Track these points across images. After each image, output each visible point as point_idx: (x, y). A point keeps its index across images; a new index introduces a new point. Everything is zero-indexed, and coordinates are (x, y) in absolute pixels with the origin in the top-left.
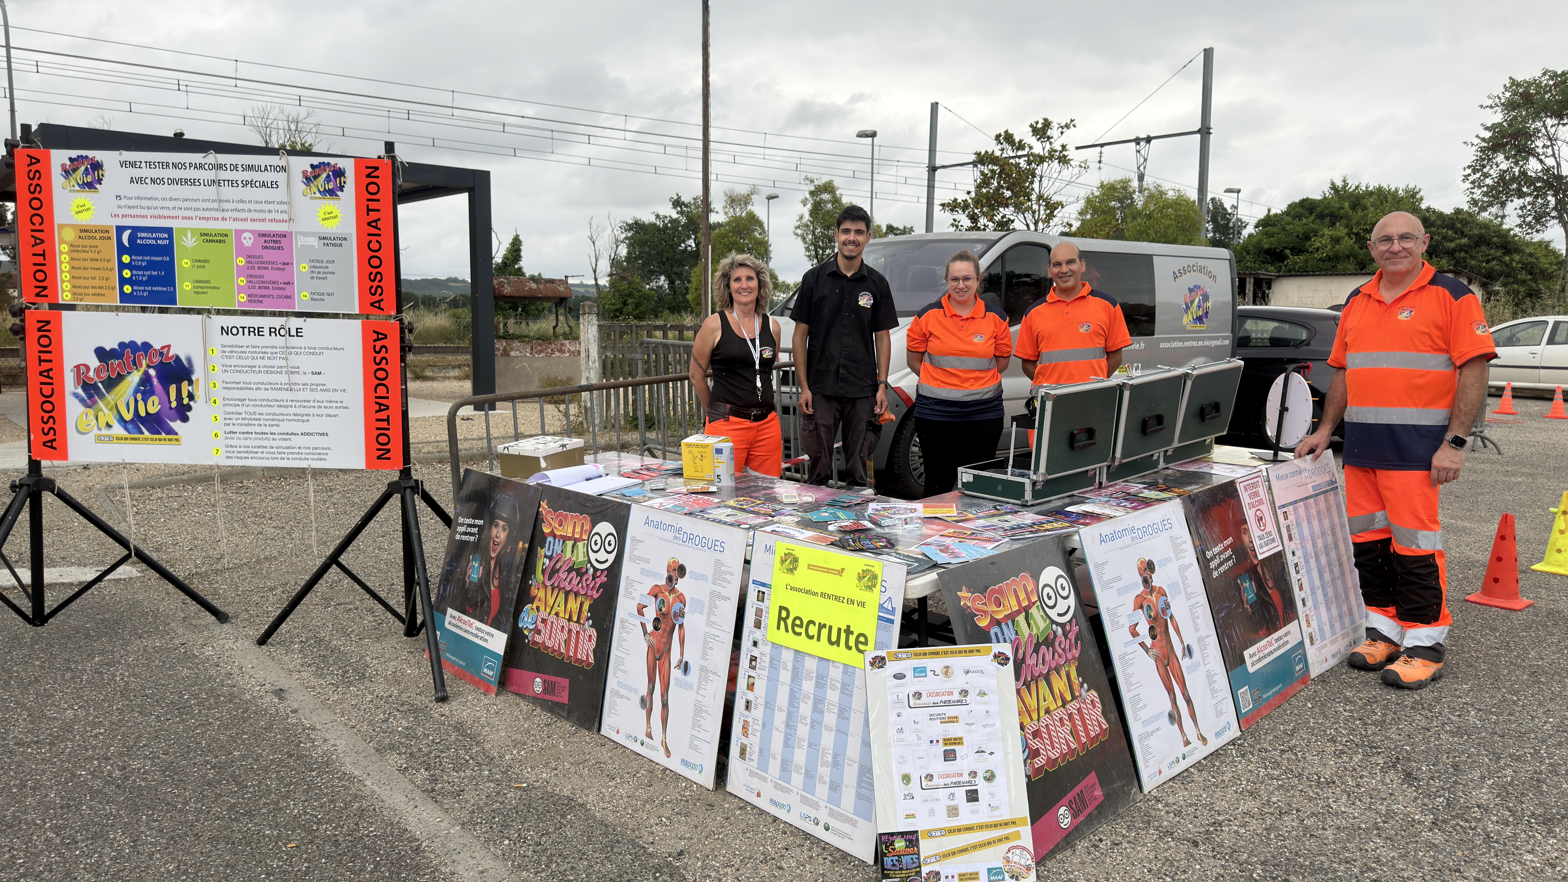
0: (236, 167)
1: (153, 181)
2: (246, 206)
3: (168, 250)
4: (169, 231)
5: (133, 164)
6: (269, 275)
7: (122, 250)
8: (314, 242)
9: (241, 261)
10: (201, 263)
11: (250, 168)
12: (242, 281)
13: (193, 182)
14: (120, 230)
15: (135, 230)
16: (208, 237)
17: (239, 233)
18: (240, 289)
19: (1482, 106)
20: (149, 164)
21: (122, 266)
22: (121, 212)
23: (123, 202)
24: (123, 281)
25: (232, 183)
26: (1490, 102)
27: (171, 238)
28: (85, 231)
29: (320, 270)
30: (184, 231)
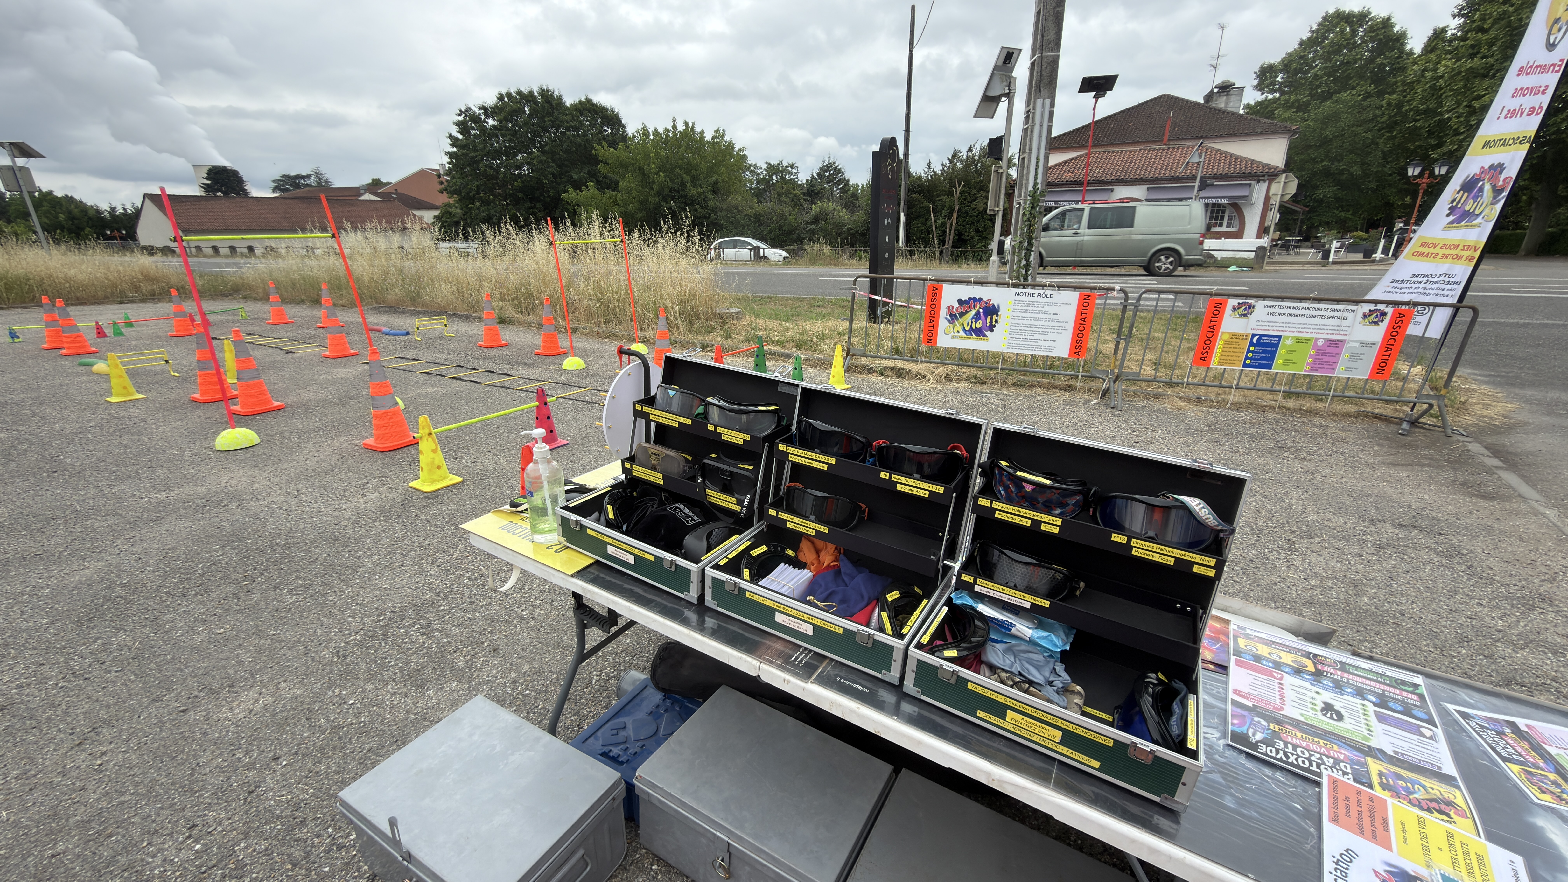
0: (1327, 310)
1: (1279, 314)
2: (1325, 327)
3: (1276, 346)
4: (1280, 337)
5: (1271, 307)
6: (1326, 359)
7: (1251, 344)
8: (1357, 345)
9: (1313, 352)
10: (1291, 352)
11: (1335, 310)
12: (1310, 361)
13: (1301, 316)
14: (1254, 335)
15: (1261, 336)
16: (1299, 340)
17: (1317, 339)
18: (1308, 364)
20: (1280, 307)
21: (1249, 351)
22: (1257, 327)
23: (1261, 323)
24: (1247, 358)
25: (1322, 317)
27: (1279, 341)
28: (1235, 336)
29: (1355, 357)
30: (1287, 337)
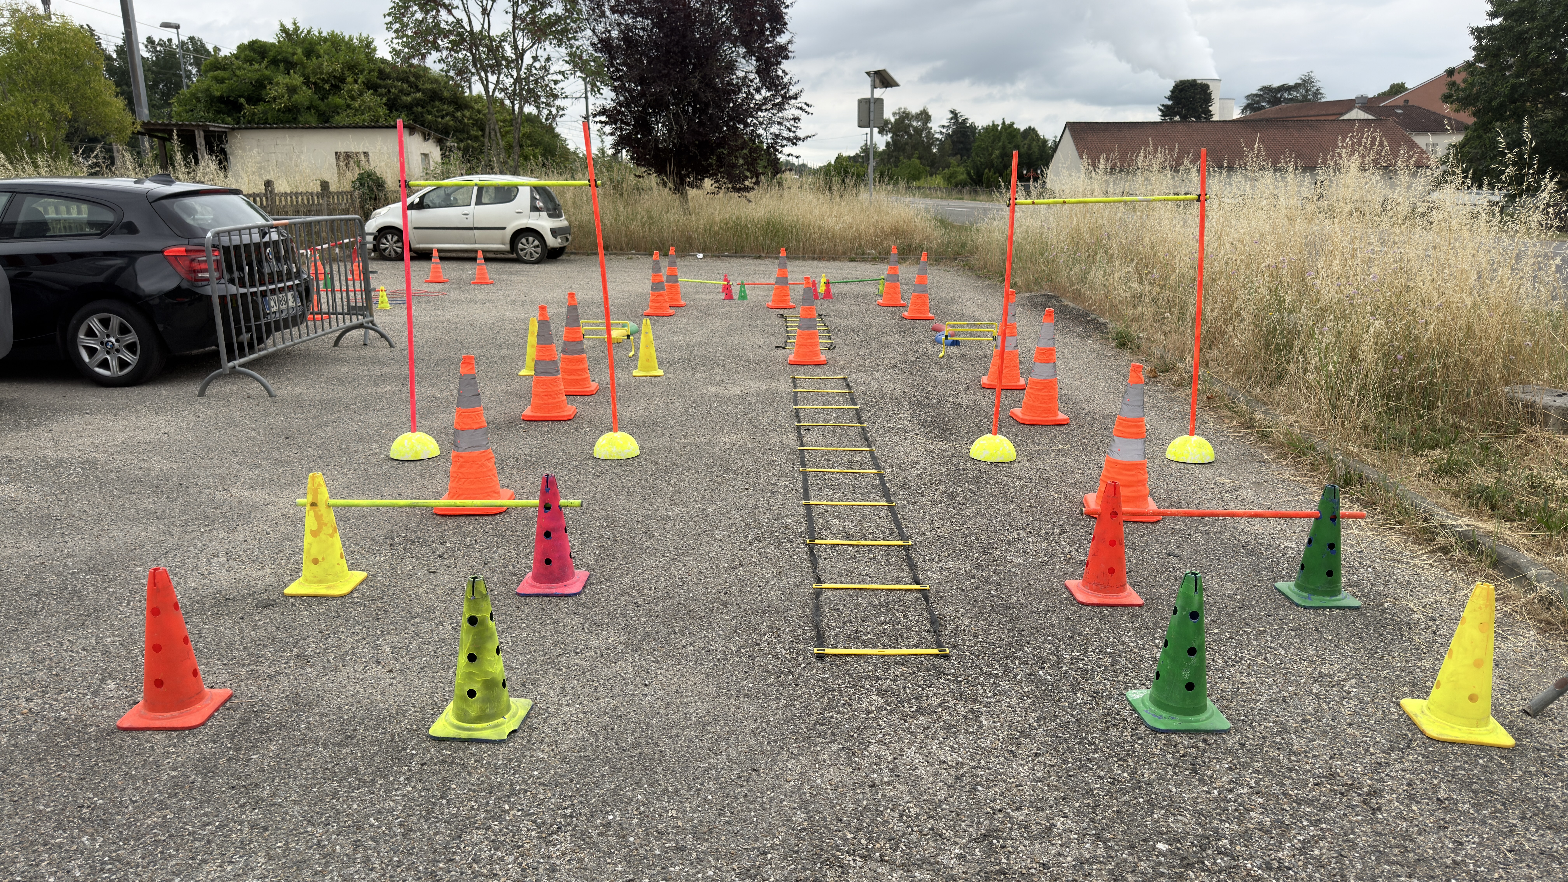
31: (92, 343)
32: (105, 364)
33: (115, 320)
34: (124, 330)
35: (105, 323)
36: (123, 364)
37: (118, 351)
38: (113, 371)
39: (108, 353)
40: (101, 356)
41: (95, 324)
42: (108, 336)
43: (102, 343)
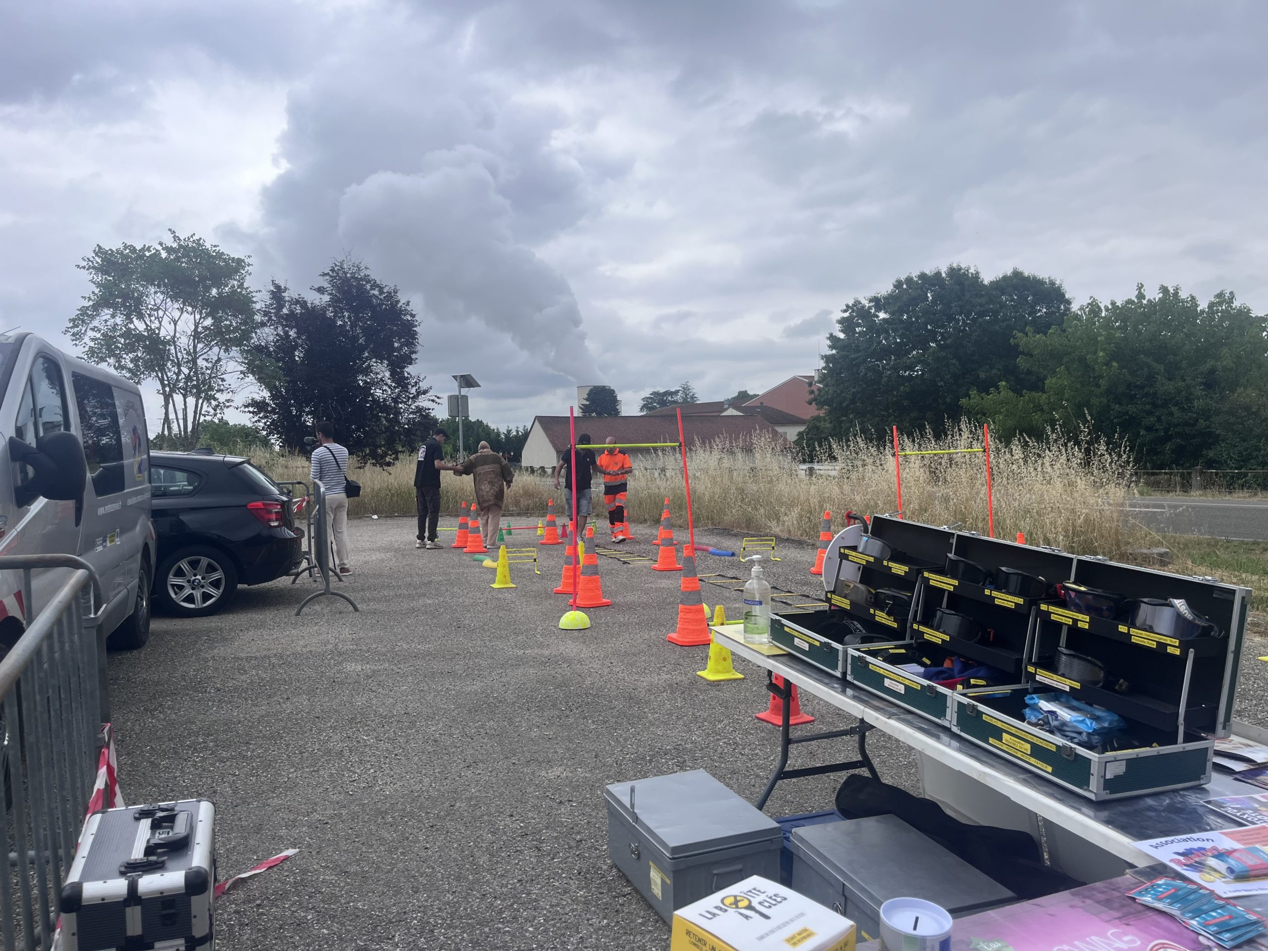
19: (78, 266)
26: (84, 264)
31: (179, 581)
32: (190, 599)
33: (205, 561)
34: (211, 569)
35: (194, 565)
36: (206, 597)
37: (203, 587)
38: (198, 604)
39: (193, 589)
40: (188, 591)
41: (184, 565)
42: (195, 575)
43: (189, 581)
